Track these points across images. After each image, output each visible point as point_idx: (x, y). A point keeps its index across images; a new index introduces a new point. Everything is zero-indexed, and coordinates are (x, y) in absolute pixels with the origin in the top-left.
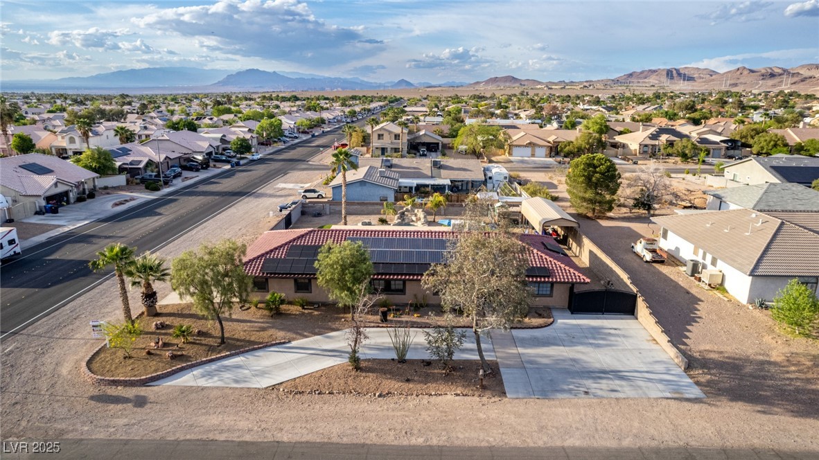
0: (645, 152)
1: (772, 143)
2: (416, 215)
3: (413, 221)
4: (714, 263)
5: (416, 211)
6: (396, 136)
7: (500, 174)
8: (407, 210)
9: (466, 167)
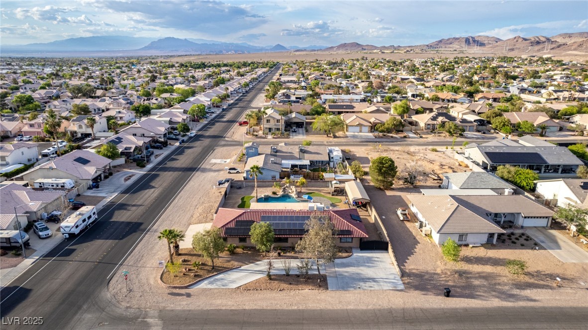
1: (502, 123)
5: (291, 187)
6: (277, 120)
7: (337, 156)
8: (287, 187)
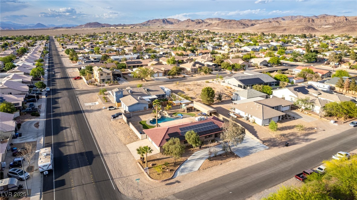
0: (193, 71)
1: (227, 65)
2: (164, 113)
3: (164, 115)
4: (251, 116)
5: (164, 111)
6: (108, 74)
7: (168, 91)
8: (161, 112)
9: (157, 90)
